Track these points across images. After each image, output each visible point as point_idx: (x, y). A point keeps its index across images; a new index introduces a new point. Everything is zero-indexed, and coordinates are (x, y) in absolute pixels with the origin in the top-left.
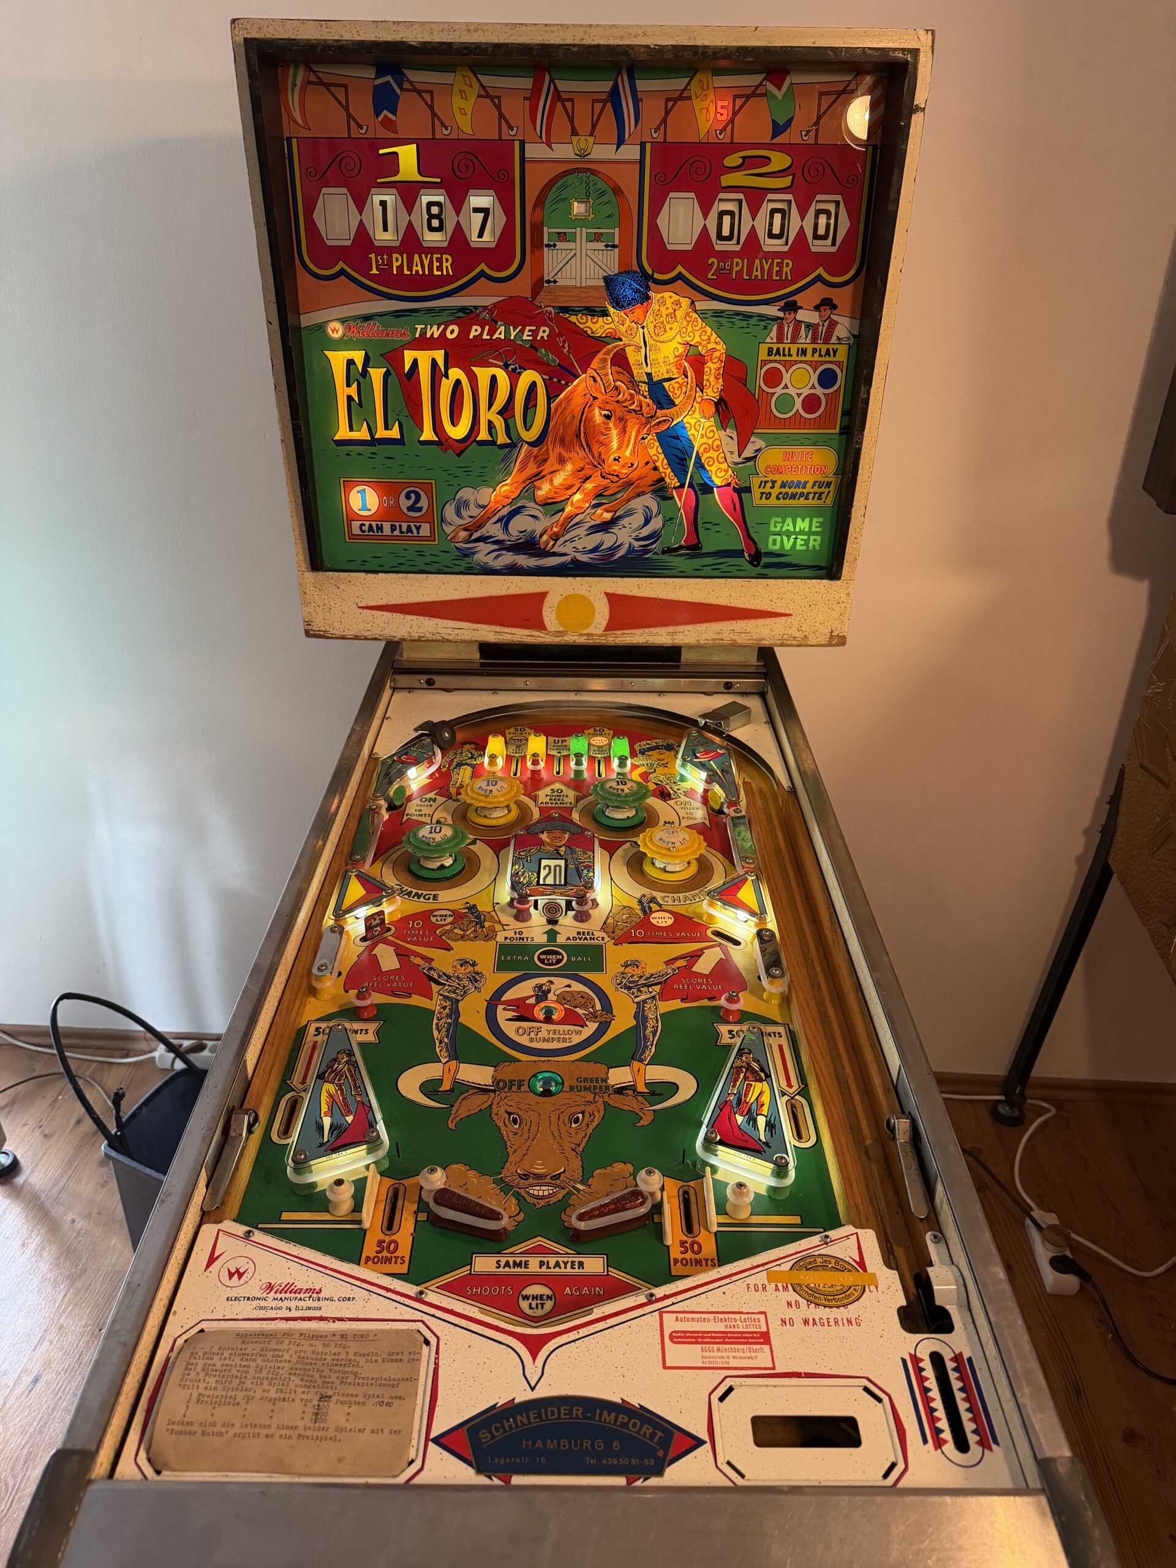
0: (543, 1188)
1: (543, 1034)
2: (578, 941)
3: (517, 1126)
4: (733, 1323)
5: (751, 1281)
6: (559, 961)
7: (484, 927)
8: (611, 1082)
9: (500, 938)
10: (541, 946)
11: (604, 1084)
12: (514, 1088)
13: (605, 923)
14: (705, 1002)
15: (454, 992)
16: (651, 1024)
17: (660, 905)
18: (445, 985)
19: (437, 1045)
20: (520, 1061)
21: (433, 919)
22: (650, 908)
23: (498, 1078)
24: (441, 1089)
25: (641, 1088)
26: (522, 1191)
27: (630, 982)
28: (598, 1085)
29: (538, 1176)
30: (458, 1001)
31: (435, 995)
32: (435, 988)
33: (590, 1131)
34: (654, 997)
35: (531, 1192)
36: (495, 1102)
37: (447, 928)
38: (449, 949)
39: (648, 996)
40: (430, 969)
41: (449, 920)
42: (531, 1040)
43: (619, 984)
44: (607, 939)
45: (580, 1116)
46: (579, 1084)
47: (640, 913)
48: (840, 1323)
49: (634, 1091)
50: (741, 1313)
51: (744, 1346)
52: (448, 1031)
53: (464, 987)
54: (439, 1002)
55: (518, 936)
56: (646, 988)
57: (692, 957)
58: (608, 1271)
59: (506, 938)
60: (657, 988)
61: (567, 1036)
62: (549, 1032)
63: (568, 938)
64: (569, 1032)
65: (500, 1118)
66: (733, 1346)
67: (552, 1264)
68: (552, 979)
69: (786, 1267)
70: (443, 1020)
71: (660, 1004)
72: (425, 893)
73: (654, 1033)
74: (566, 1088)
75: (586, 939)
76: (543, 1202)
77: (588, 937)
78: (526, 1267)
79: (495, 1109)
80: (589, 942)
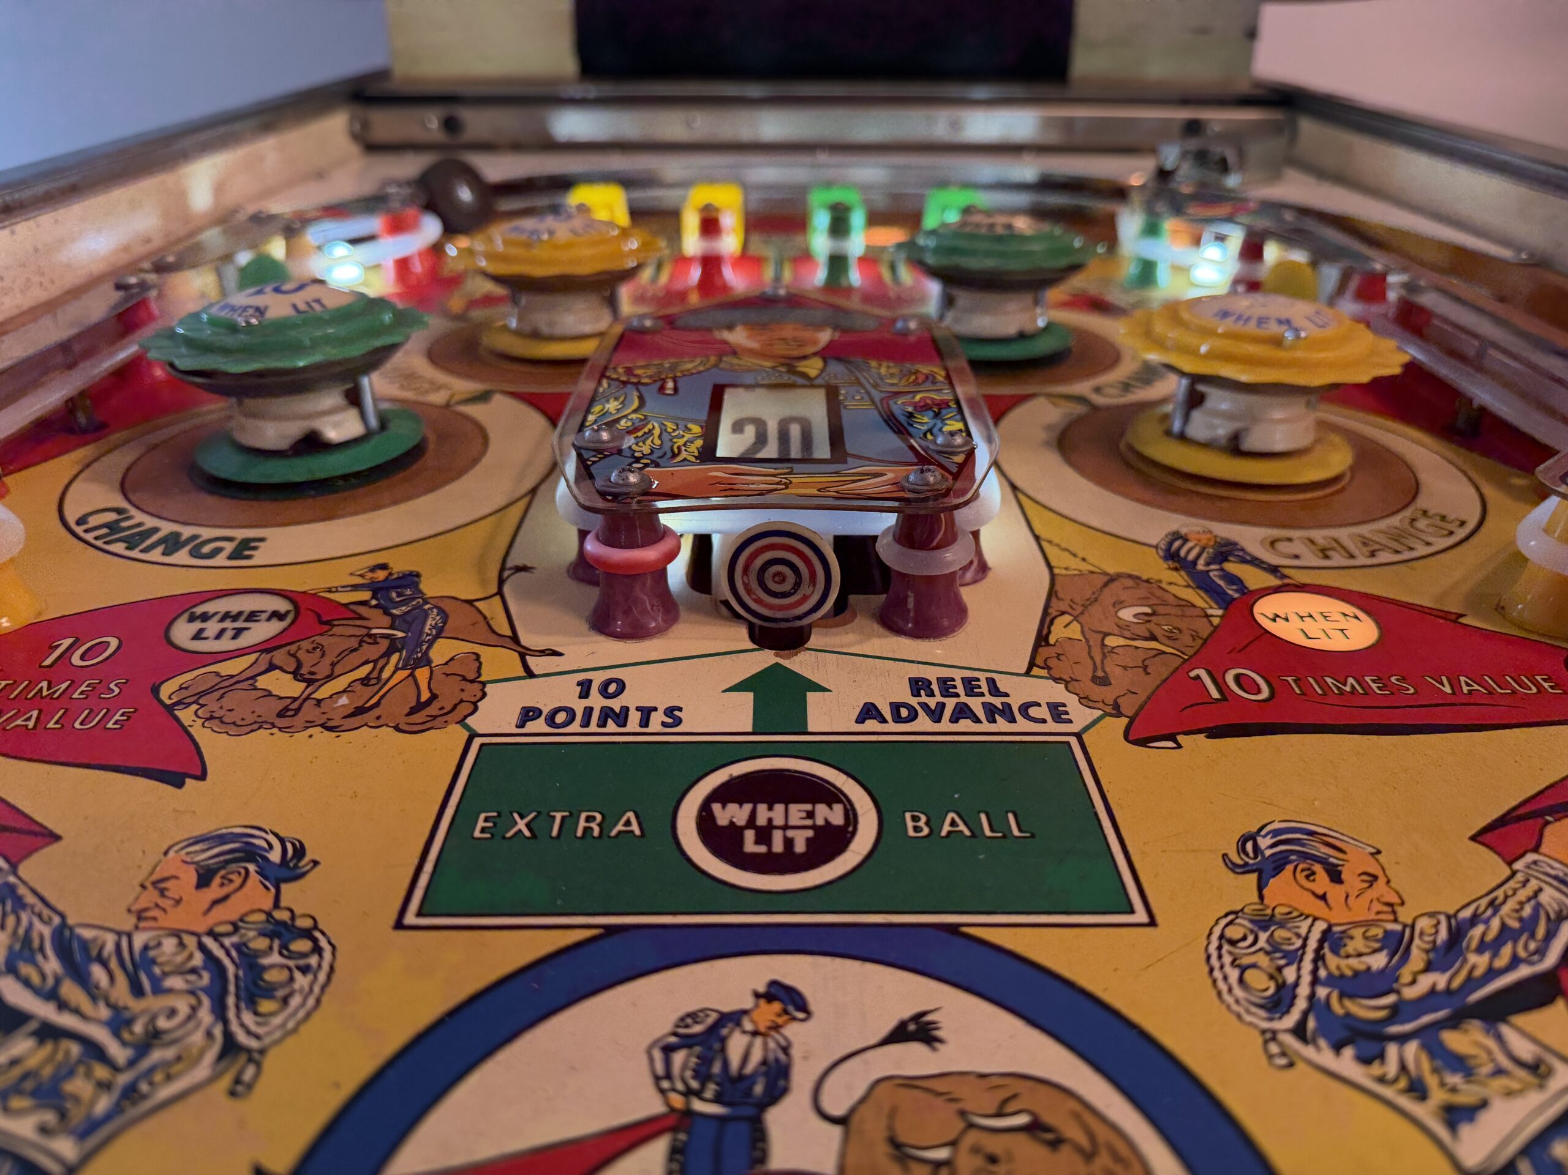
2: (923, 723)
6: (831, 840)
7: (417, 662)
9: (499, 712)
13: (1042, 639)
21: (184, 630)
38: (178, 773)
41: (265, 630)
43: (1274, 1007)
44: (1080, 715)
55: (596, 701)
59: (529, 713)
63: (869, 712)
68: (798, 971)
77: (974, 703)
80: (986, 727)
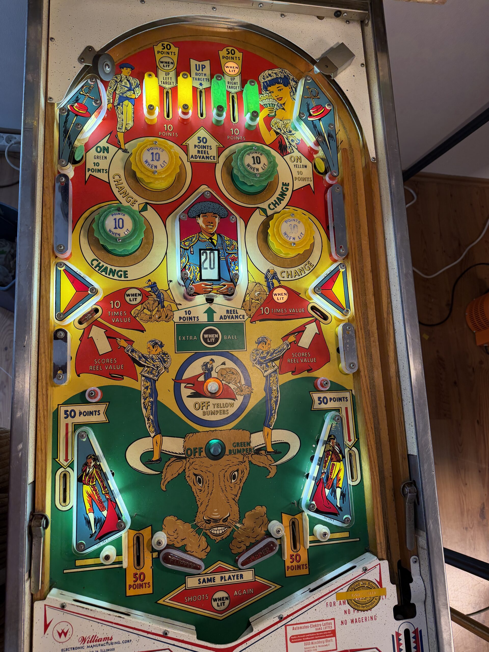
0: (219, 528)
1: (211, 408)
2: (227, 320)
3: (201, 485)
4: (319, 627)
5: (328, 601)
6: (217, 340)
7: (163, 307)
8: (253, 445)
9: (176, 319)
10: (203, 325)
11: (248, 447)
12: (197, 455)
13: (244, 300)
14: (305, 374)
15: (151, 373)
16: (274, 394)
17: (279, 281)
18: (144, 366)
19: (147, 422)
20: (199, 432)
21: (127, 299)
22: (273, 284)
23: (187, 448)
24: (154, 459)
25: (270, 449)
26: (207, 532)
27: (262, 358)
28: (245, 448)
29: (216, 521)
30: (155, 381)
31: (139, 376)
32: (139, 369)
33: (242, 485)
34: (276, 371)
35: (213, 532)
36: (187, 467)
37: (139, 308)
38: (142, 330)
39: (272, 370)
40: (133, 351)
41: (139, 299)
42: (204, 414)
43: (255, 360)
44: (246, 317)
45: (236, 473)
46: (234, 448)
47: (266, 289)
48: (367, 620)
49: (266, 451)
50: (323, 620)
51: (324, 640)
52: (152, 409)
53: (158, 367)
54: (142, 384)
55: (188, 315)
56: (271, 363)
57: (299, 332)
58: (255, 578)
59: (180, 318)
60: (277, 362)
61: (225, 409)
62: (214, 405)
63: (221, 317)
64: (226, 405)
65: (191, 479)
66: (318, 640)
67: (227, 578)
68: (213, 357)
69: (345, 590)
70: (148, 399)
71: (280, 377)
72: (118, 269)
73: (276, 402)
74: (227, 452)
75: (232, 317)
76: (219, 538)
77: (234, 315)
78: (214, 582)
79: (187, 474)
80: (235, 320)
